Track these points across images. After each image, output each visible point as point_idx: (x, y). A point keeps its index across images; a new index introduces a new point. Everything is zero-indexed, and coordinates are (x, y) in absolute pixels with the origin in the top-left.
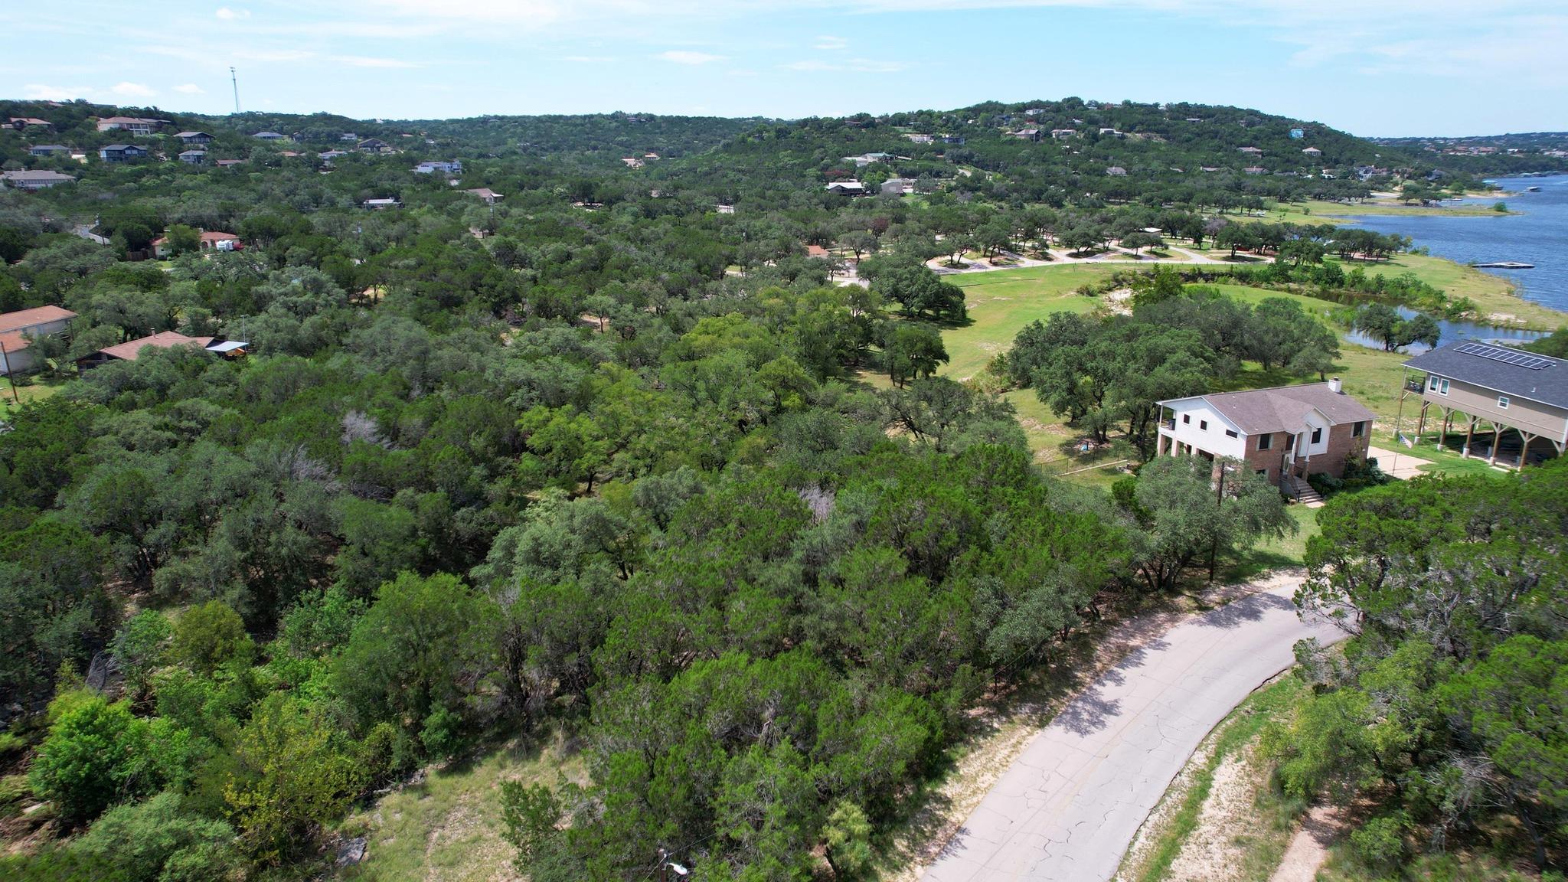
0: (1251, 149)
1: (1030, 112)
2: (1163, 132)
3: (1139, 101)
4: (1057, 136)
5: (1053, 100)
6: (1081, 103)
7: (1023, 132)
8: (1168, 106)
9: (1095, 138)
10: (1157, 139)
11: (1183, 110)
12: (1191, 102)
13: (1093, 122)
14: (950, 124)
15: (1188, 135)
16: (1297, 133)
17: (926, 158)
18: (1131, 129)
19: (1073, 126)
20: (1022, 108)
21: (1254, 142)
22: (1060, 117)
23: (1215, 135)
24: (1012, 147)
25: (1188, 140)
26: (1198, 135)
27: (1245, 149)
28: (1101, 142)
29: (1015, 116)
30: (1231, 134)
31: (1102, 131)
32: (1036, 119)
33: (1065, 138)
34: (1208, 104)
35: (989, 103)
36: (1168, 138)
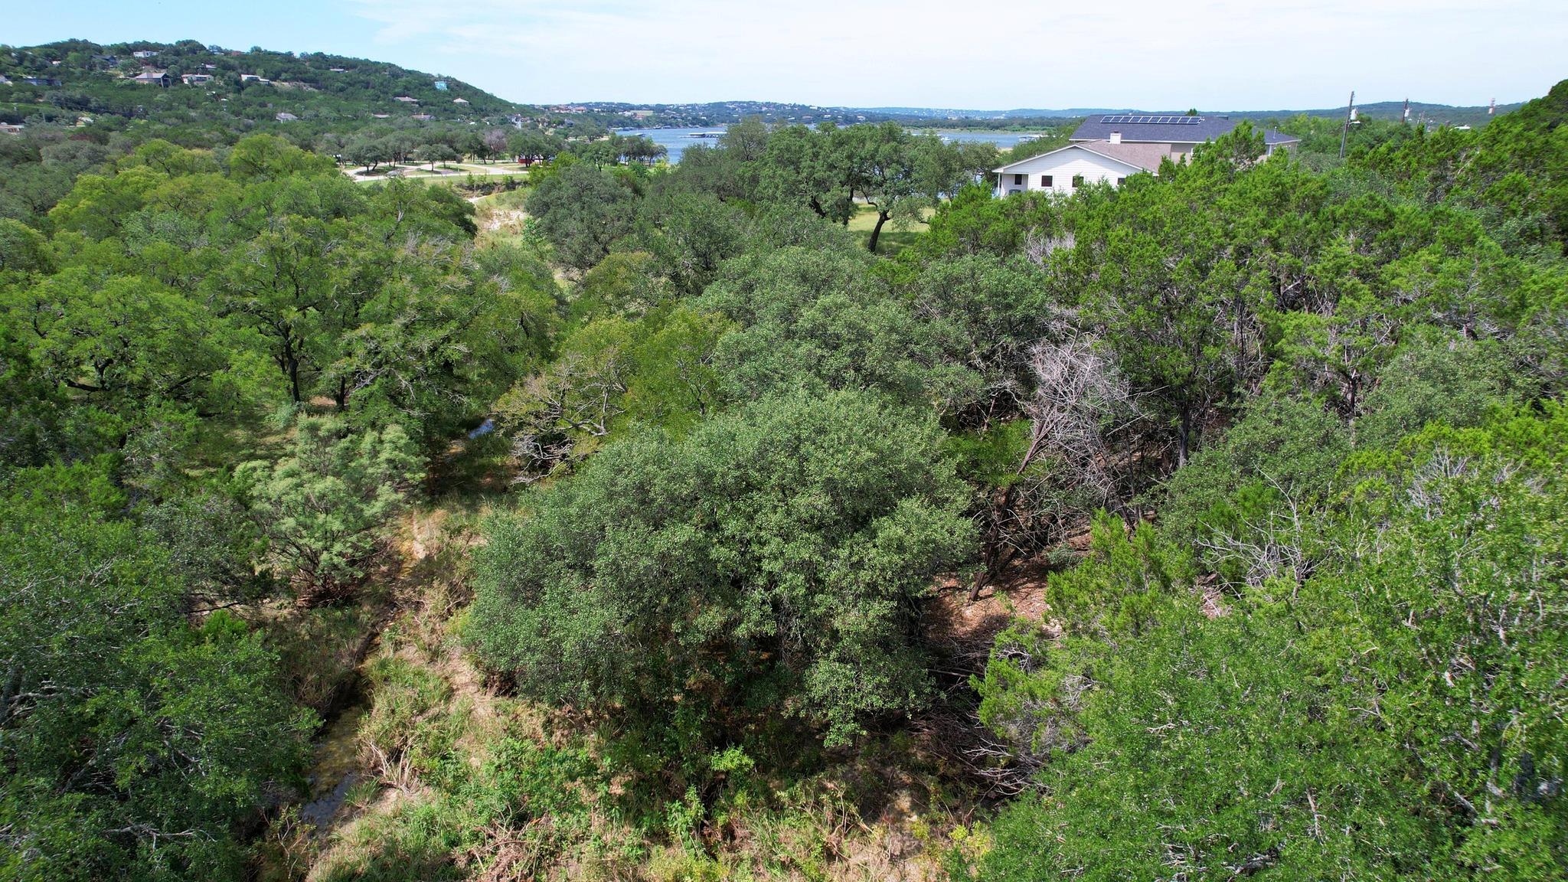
0: (407, 99)
1: (140, 54)
2: (312, 81)
3: (270, 49)
4: (191, 81)
5: (165, 42)
6: (202, 48)
7: (144, 75)
8: (302, 55)
9: (240, 87)
10: (308, 88)
11: (320, 59)
12: (327, 53)
13: (227, 67)
14: (26, 63)
15: (340, 85)
16: (441, 86)
17: (19, 100)
18: (276, 77)
19: (205, 71)
20: (127, 50)
21: (407, 92)
22: (184, 61)
23: (367, 85)
24: (136, 93)
25: (342, 90)
26: (350, 84)
27: (402, 99)
28: (249, 90)
29: (120, 58)
30: (382, 84)
31: (244, 77)
32: (156, 64)
33: (201, 84)
34: (344, 55)
35: (73, 41)
36: (319, 88)
